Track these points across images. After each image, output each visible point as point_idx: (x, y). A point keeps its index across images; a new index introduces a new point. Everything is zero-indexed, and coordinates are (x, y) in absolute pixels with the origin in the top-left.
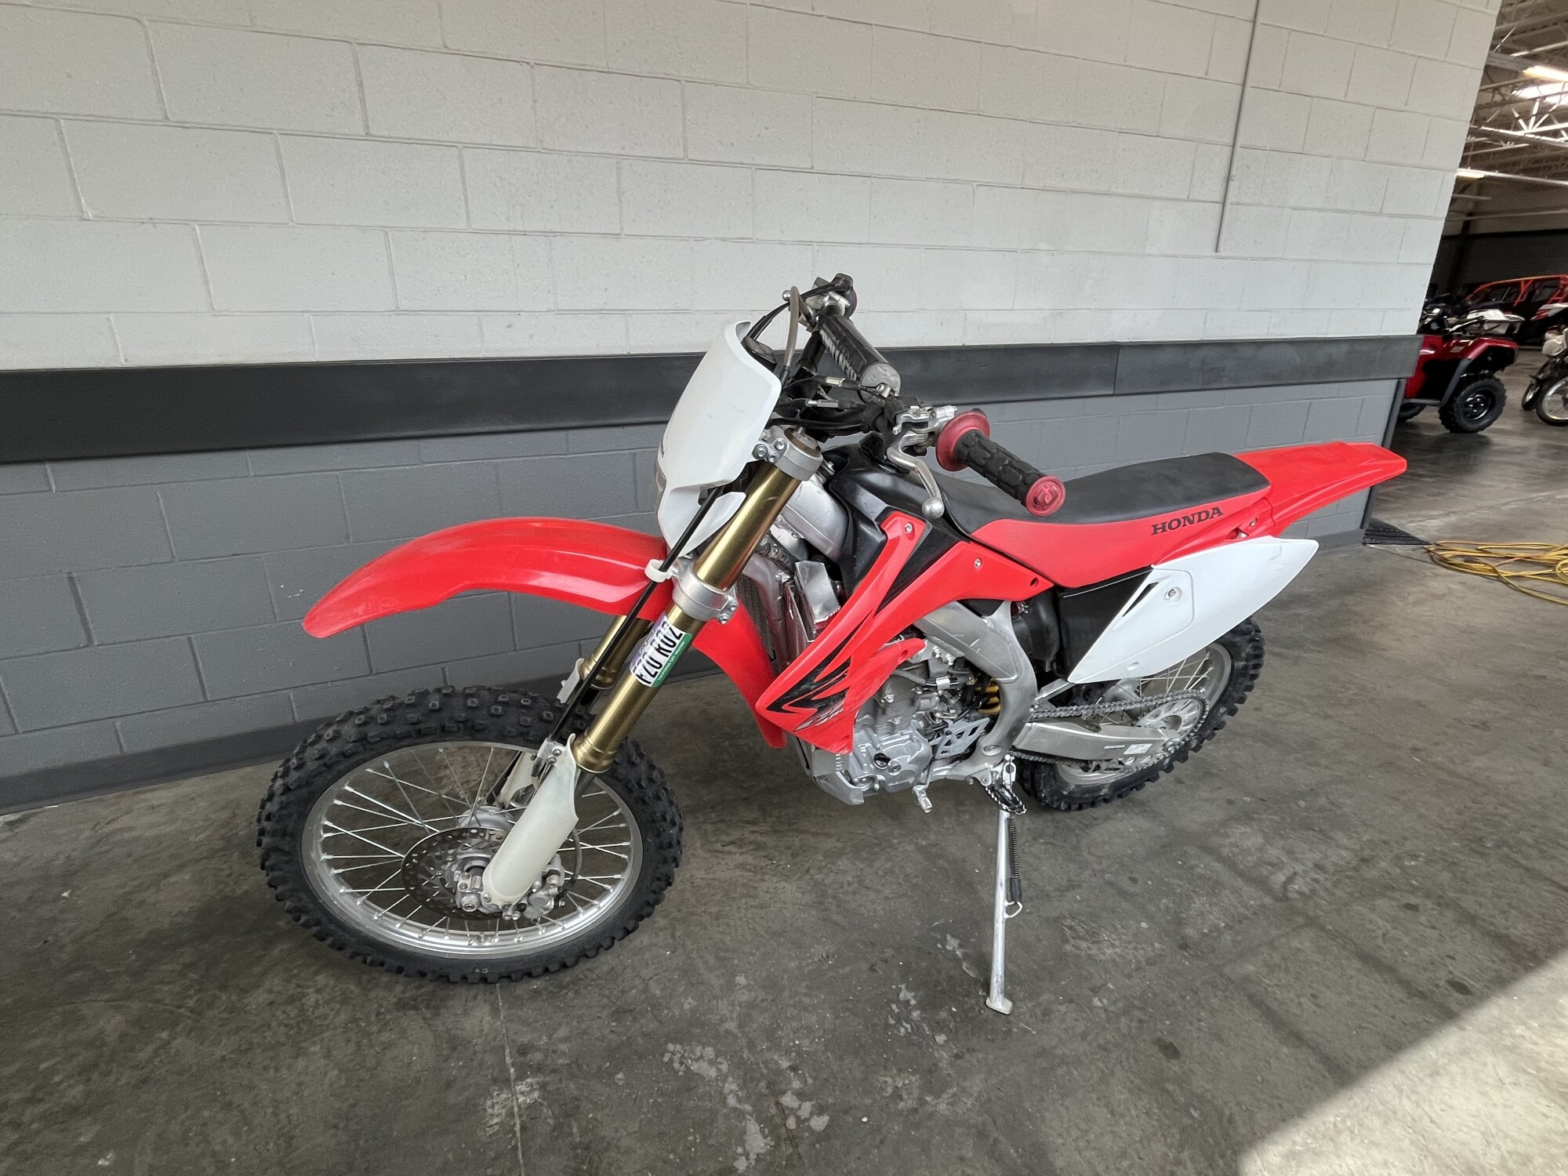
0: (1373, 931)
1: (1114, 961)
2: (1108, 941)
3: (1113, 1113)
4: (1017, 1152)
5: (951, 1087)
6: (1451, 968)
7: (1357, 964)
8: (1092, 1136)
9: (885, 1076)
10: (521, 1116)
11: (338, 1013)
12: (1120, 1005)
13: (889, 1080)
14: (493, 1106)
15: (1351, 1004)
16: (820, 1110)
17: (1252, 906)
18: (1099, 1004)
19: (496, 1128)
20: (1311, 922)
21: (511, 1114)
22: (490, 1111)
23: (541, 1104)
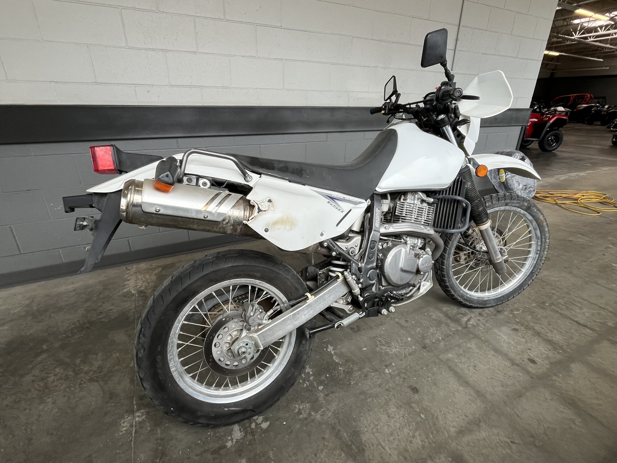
0: (500, 339)
5: (323, 408)
6: (529, 354)
7: (492, 352)
10: (136, 426)
11: (62, 385)
13: (297, 406)
14: (124, 423)
15: (489, 369)
16: (265, 420)
17: (453, 331)
19: (124, 432)
20: (476, 337)
21: (132, 426)
22: (122, 425)
23: (146, 421)
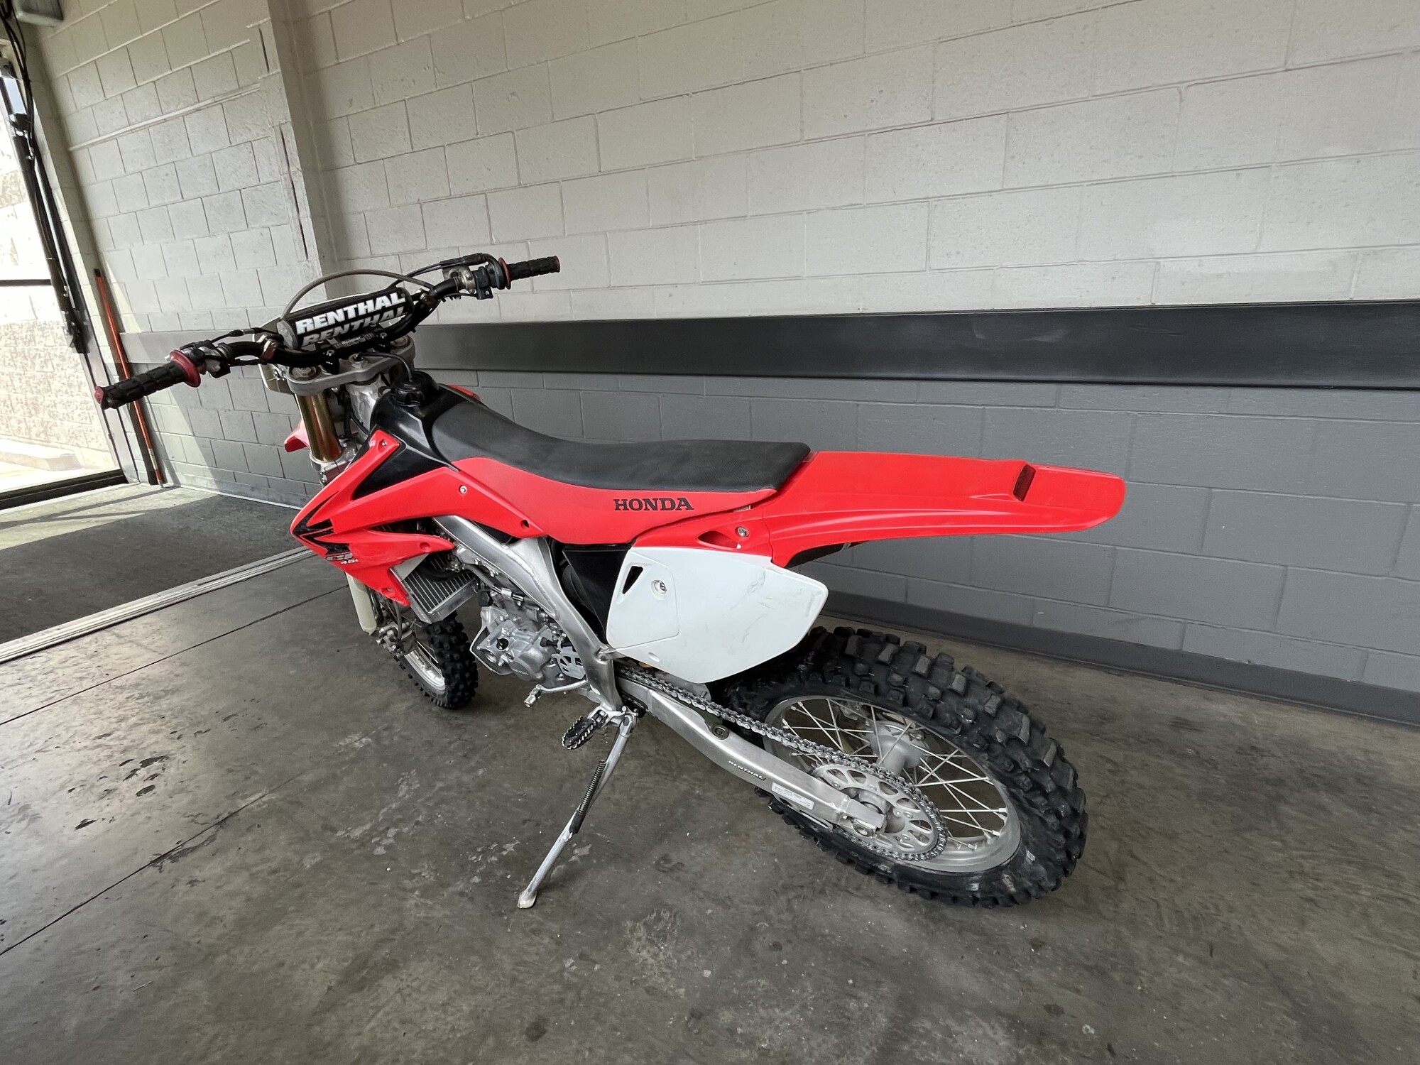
18: (567, 965)
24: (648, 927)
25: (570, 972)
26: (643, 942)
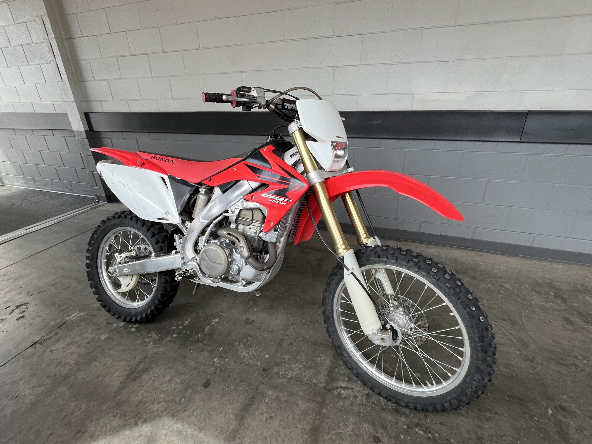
1: (240, 356)
2: (250, 351)
3: (169, 381)
4: (143, 367)
8: (157, 379)
9: (154, 332)
12: (219, 365)
18: (215, 361)
24: (244, 344)
25: (217, 363)
26: (243, 349)
